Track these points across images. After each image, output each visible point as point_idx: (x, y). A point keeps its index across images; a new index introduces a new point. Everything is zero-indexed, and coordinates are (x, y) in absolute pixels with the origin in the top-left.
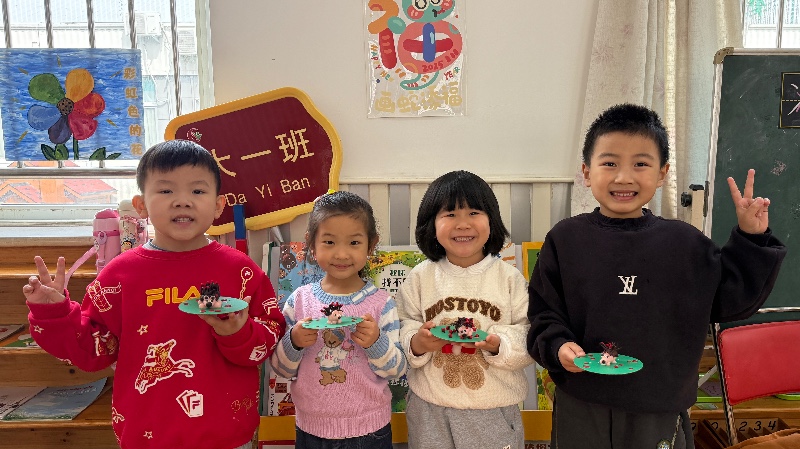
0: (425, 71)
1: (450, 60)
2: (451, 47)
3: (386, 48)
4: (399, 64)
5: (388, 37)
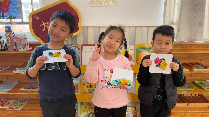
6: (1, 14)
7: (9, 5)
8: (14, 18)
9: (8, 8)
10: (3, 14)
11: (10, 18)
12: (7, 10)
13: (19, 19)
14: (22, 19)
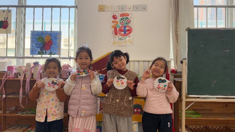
0: (124, 36)
1: (129, 34)
2: (130, 31)
3: (115, 31)
4: (118, 35)
5: (116, 29)
6: (44, 51)
7: (51, 45)
8: (53, 54)
9: (50, 47)
10: (46, 51)
11: (51, 54)
12: (49, 48)
13: (57, 55)
14: (60, 55)
